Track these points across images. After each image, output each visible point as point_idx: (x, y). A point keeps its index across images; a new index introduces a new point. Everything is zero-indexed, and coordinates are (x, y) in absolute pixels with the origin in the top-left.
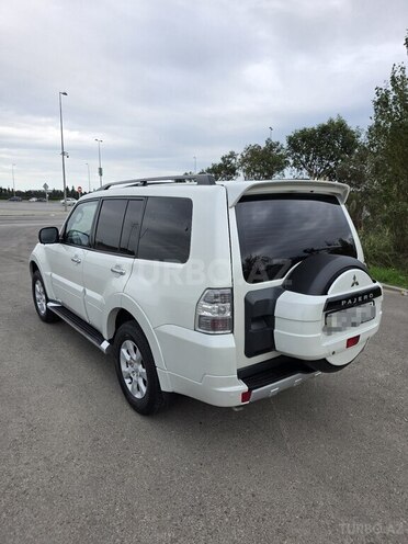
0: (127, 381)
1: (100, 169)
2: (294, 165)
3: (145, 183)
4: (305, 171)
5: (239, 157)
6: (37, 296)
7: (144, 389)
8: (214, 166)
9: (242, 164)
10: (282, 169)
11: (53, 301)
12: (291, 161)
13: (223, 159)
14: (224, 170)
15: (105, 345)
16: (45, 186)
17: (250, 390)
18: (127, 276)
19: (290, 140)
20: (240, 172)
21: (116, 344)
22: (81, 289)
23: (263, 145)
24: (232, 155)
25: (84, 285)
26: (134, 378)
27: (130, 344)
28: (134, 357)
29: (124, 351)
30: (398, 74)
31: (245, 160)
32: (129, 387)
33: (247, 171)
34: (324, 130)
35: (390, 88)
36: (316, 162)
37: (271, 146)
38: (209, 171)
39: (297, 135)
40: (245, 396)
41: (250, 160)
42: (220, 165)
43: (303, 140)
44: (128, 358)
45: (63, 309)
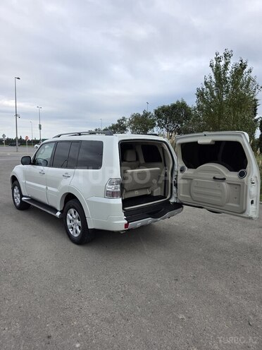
0: (70, 230)
1: (40, 126)
2: (159, 125)
3: (80, 134)
4: (164, 129)
5: (128, 120)
6: (15, 195)
7: (79, 231)
8: (113, 125)
9: (130, 125)
10: (152, 128)
11: (25, 197)
12: (157, 123)
13: (118, 121)
14: (119, 128)
15: (58, 214)
16: (4, 136)
17: (128, 222)
18: (71, 177)
19: (156, 111)
20: (128, 129)
21: (64, 212)
22: (45, 187)
23: (142, 114)
24: (124, 119)
25: (46, 185)
26: (74, 227)
27: (72, 211)
28: (74, 216)
29: (69, 215)
30: (208, 80)
31: (131, 122)
32: (71, 232)
33: (133, 128)
34: (174, 107)
35: (205, 87)
36: (171, 124)
37: (146, 115)
38: (110, 128)
39: (159, 109)
40: (126, 226)
41: (134, 122)
42: (117, 125)
43: (163, 112)
44: (71, 218)
45: (32, 200)
